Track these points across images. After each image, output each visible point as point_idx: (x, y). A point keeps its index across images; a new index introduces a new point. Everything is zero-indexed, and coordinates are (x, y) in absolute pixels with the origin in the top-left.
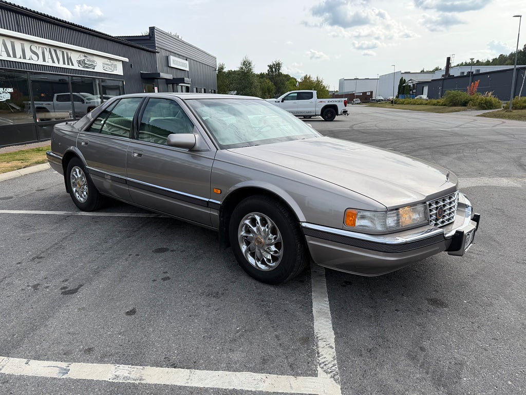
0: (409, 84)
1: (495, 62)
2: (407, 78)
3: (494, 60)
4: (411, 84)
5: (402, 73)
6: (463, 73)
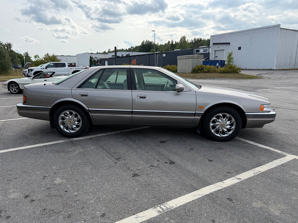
0: (95, 60)
1: (130, 50)
2: (94, 56)
3: (129, 49)
4: (96, 60)
5: (89, 54)
6: (123, 55)
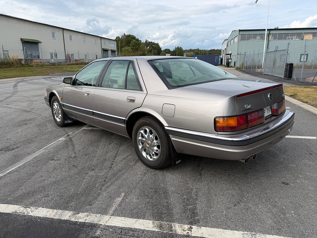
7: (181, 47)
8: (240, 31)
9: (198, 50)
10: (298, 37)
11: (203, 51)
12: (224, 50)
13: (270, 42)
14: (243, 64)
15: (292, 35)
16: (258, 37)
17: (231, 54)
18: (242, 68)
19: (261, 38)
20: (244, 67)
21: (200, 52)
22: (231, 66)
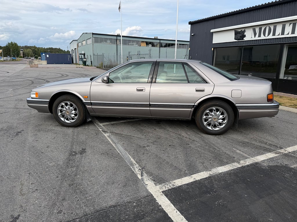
7: (15, 42)
8: (93, 34)
9: (35, 47)
10: (137, 44)
11: (41, 49)
12: (74, 49)
13: (118, 46)
14: (102, 63)
15: (133, 41)
16: (109, 41)
17: (84, 54)
18: (102, 66)
19: (110, 42)
20: (103, 66)
21: (38, 50)
22: (88, 65)
